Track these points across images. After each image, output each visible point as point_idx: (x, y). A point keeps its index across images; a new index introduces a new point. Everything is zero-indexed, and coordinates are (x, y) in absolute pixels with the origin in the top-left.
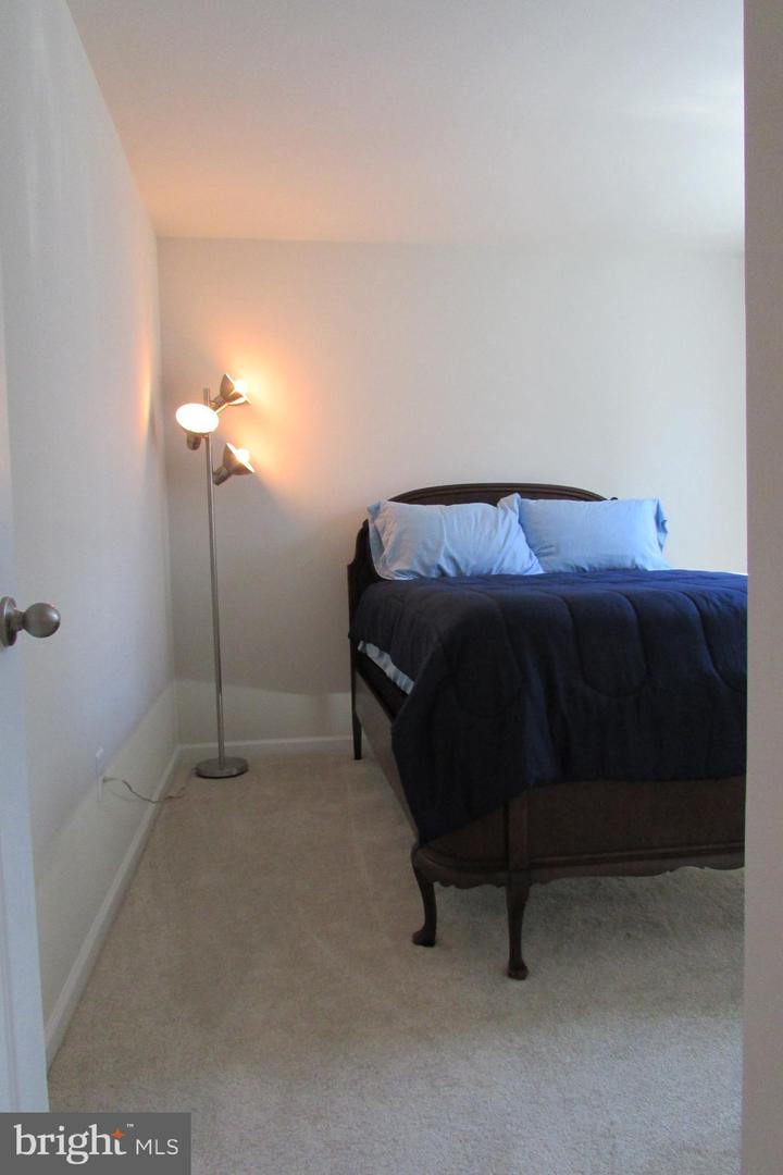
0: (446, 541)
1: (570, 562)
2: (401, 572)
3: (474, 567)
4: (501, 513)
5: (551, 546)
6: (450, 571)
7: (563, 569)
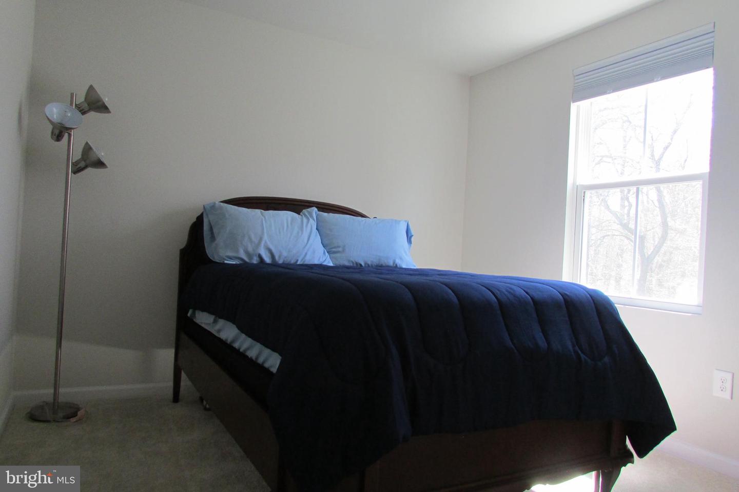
0: (266, 237)
1: (352, 259)
2: (230, 258)
3: (285, 257)
4: (305, 220)
5: (339, 247)
6: (268, 260)
7: (347, 264)
